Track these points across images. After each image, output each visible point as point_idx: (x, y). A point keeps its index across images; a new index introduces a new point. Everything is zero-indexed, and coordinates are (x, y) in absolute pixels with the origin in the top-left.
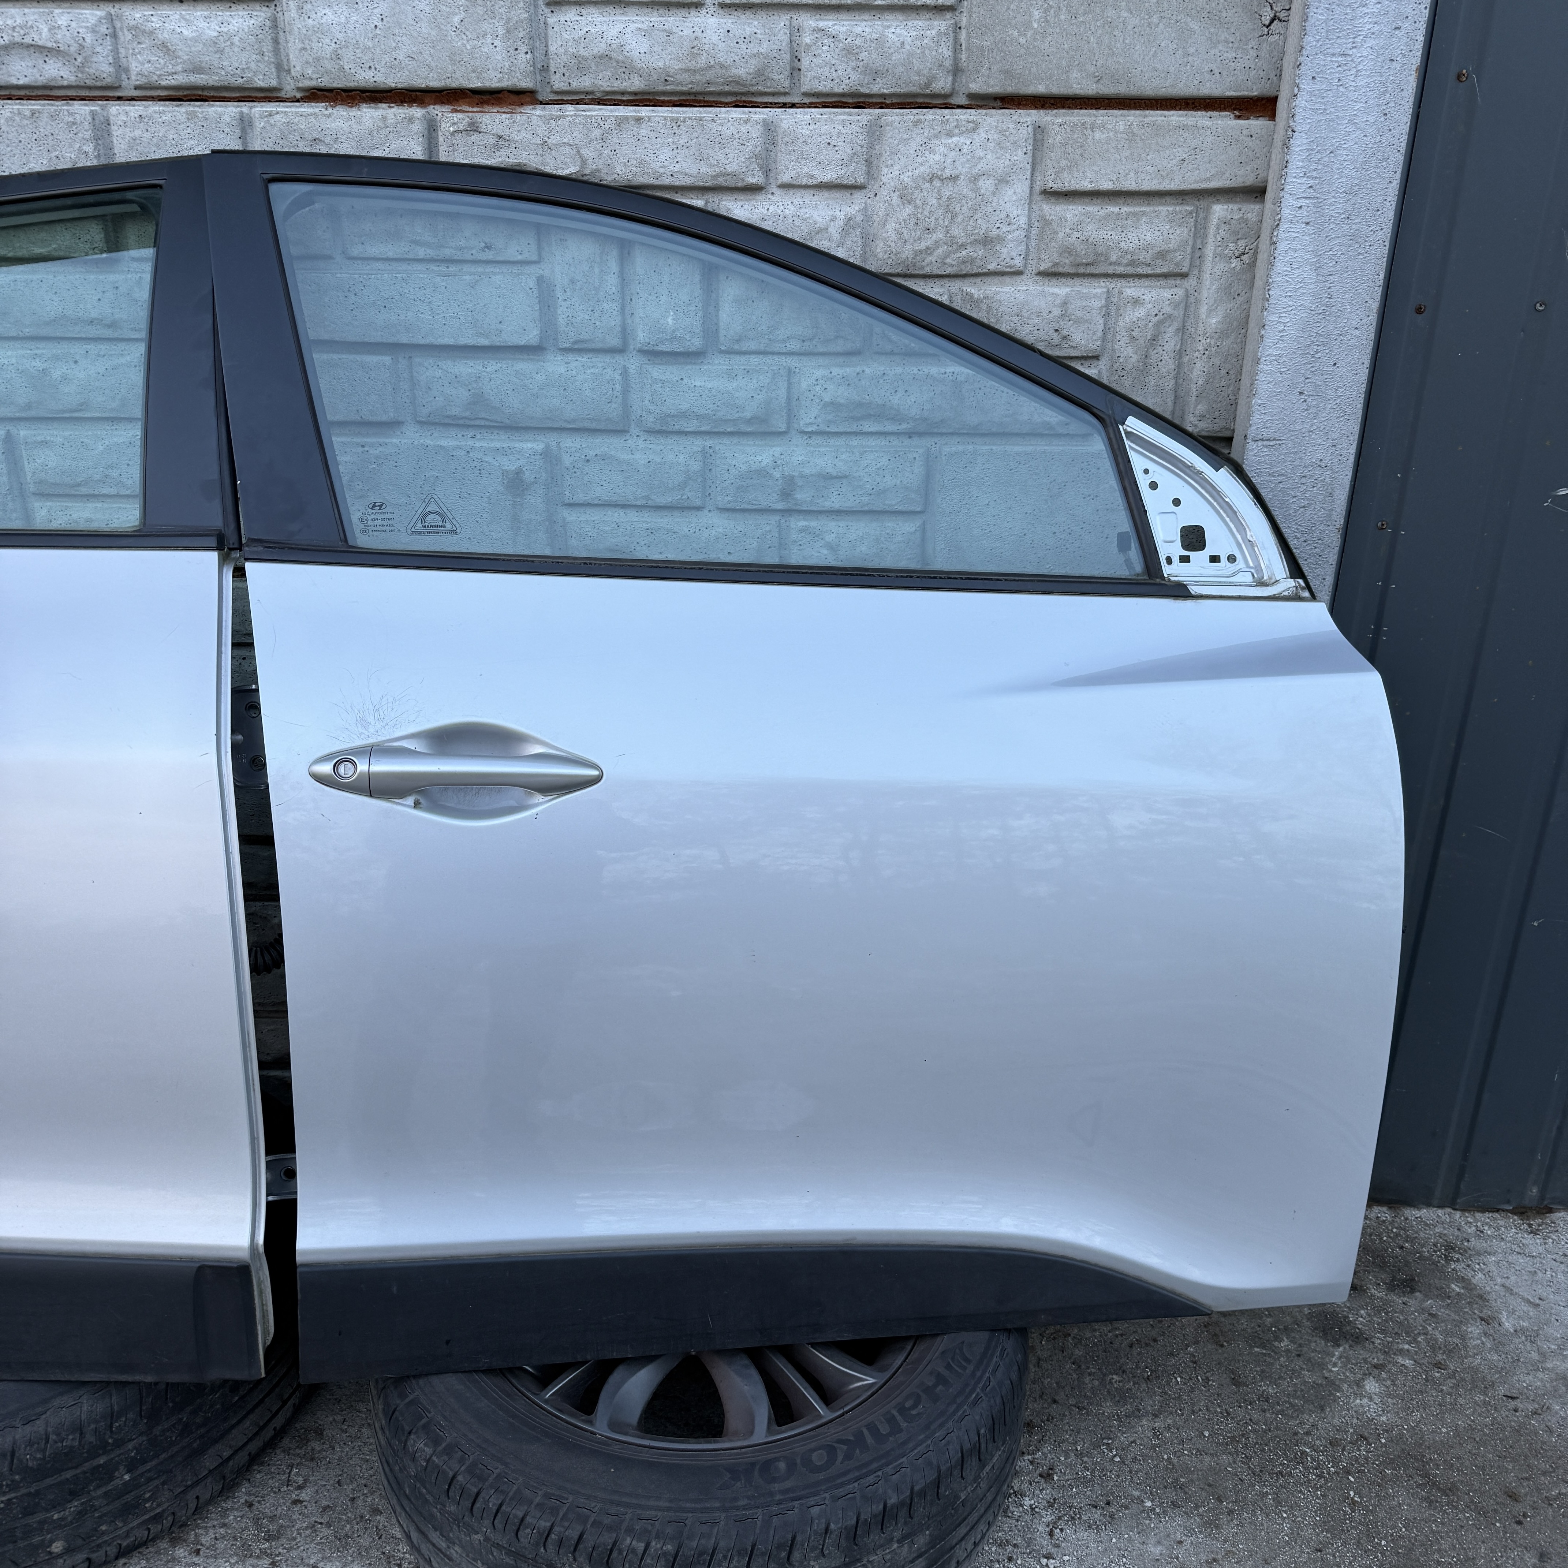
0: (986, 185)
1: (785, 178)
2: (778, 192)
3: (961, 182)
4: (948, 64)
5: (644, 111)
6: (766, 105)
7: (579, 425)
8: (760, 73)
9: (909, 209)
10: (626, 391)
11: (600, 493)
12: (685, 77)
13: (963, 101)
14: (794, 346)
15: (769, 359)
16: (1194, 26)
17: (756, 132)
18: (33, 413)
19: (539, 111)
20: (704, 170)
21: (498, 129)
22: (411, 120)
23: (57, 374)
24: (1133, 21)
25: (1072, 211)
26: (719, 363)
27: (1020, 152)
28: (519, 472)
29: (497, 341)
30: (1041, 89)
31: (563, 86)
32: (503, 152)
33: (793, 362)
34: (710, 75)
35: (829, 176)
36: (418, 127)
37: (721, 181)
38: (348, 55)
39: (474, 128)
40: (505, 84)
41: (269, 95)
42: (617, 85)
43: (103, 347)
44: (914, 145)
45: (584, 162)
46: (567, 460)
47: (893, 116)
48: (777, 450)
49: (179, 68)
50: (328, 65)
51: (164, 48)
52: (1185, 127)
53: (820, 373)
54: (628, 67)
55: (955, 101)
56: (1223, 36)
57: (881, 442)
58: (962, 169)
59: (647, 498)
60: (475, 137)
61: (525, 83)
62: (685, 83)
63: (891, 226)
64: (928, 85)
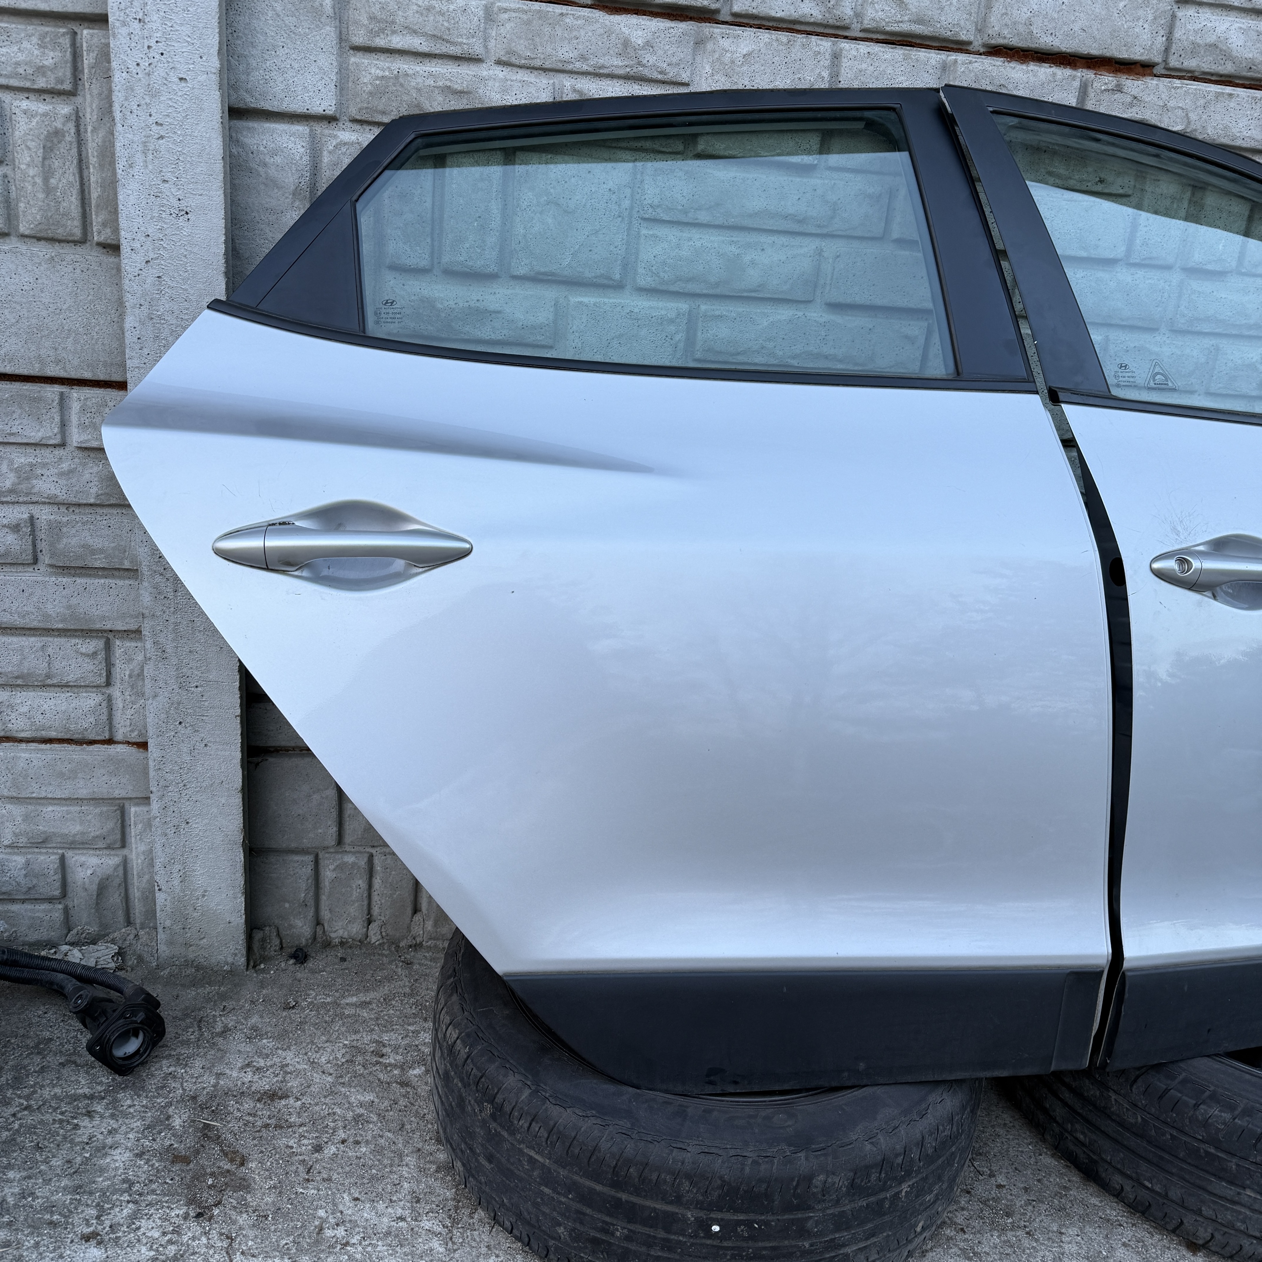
49: (906, 18)
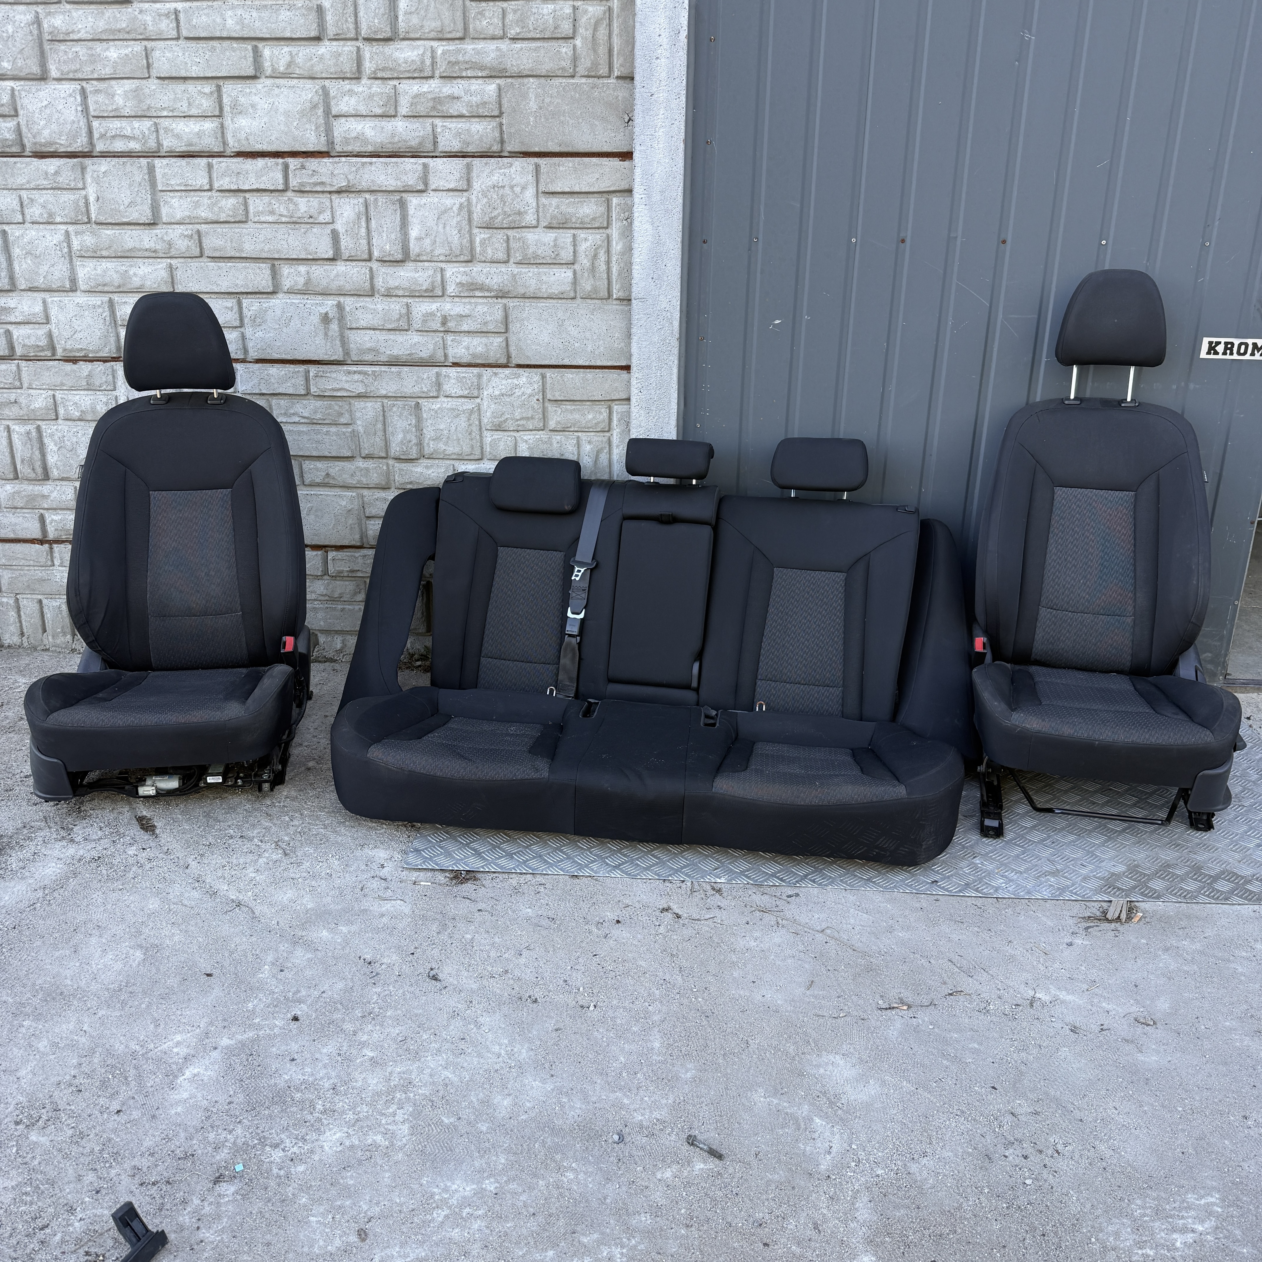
0: (518, 190)
1: (433, 187)
2: (432, 193)
3: (507, 188)
4: (498, 139)
5: (374, 160)
6: (425, 157)
7: (352, 293)
8: (420, 144)
9: (485, 200)
10: (372, 278)
11: (363, 323)
12: (390, 146)
13: (507, 154)
14: (442, 258)
15: (433, 264)
16: (596, 123)
17: (420, 168)
18: (121, 290)
19: (331, 160)
20: (399, 183)
21: (313, 168)
22: (277, 164)
23: (131, 273)
24: (571, 122)
25: (554, 201)
26: (410, 265)
27: (530, 176)
28: (326, 314)
29: (315, 257)
30: (537, 149)
31: (341, 150)
32: (316, 177)
33: (443, 265)
34: (400, 145)
35: (452, 186)
36: (280, 167)
37: (406, 188)
38: (251, 138)
39: (303, 167)
40: (316, 149)
41: (220, 155)
42: (362, 149)
43: (151, 260)
44: (486, 173)
45: (349, 181)
46: (348, 309)
47: (476, 161)
48: (439, 304)
50: (244, 142)
51: (178, 136)
52: (597, 165)
53: (454, 270)
54: (366, 142)
55: (503, 154)
56: (609, 127)
57: (485, 300)
58: (506, 182)
59: (383, 325)
60: (304, 171)
61: (324, 149)
62: (390, 148)
63: (479, 207)
64: (490, 148)
